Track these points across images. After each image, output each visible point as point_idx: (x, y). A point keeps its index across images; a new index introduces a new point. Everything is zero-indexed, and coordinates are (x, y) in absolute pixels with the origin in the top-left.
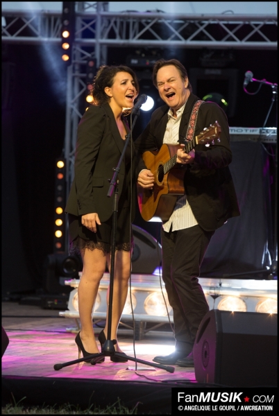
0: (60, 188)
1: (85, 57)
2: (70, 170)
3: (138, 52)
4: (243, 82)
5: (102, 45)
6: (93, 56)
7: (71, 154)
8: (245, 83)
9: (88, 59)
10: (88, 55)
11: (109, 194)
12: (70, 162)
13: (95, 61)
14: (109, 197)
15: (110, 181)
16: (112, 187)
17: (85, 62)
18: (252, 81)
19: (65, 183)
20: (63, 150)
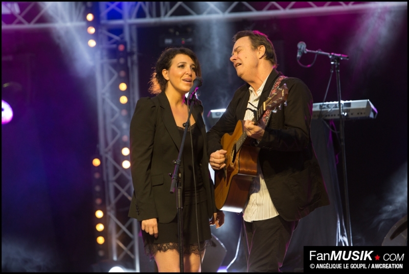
0: (98, 189)
1: (112, 41)
2: (107, 168)
3: (172, 31)
4: (296, 54)
5: (131, 25)
6: (122, 38)
7: (107, 150)
8: (298, 55)
9: (117, 43)
10: (116, 38)
11: (172, 190)
12: (107, 159)
13: (125, 44)
14: (172, 193)
15: (171, 176)
16: (174, 181)
17: (114, 46)
18: (305, 52)
19: (103, 182)
20: (97, 146)
